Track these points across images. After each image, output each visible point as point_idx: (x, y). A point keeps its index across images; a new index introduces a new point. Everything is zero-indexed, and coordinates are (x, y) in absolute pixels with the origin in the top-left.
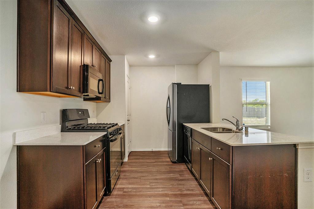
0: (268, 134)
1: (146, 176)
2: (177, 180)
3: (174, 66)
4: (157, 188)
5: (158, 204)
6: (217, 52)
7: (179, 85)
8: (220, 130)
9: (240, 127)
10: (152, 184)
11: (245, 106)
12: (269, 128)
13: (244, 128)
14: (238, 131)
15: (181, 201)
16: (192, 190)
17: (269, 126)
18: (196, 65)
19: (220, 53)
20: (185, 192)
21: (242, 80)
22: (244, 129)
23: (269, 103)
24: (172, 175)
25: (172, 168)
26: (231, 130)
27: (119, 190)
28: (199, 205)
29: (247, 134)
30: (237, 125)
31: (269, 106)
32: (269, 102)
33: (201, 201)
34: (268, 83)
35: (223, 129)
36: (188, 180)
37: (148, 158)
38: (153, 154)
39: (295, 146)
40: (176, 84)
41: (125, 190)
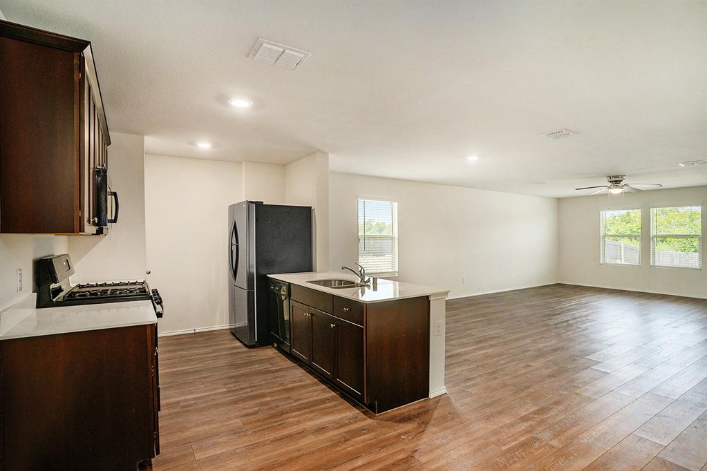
0: (394, 285)
1: (210, 376)
2: (269, 372)
3: (241, 163)
4: (242, 389)
5: (257, 409)
6: (325, 154)
7: (259, 205)
8: (335, 285)
9: (366, 278)
10: (228, 386)
11: (362, 241)
12: (397, 275)
13: (372, 279)
14: (363, 284)
15: (289, 398)
16: (301, 381)
17: (396, 272)
18: (283, 166)
19: (330, 155)
20: (290, 386)
21: (357, 197)
22: (371, 282)
23: (397, 236)
24: (257, 366)
25: (251, 356)
26: (354, 283)
27: (170, 406)
28: (317, 396)
29: (375, 288)
30: (362, 276)
31: (397, 241)
32: (396, 234)
33: (318, 391)
34: (396, 204)
35: (340, 282)
36: (287, 368)
37: (192, 346)
38: (201, 339)
39: (427, 297)
40: (252, 202)
41: (181, 404)
